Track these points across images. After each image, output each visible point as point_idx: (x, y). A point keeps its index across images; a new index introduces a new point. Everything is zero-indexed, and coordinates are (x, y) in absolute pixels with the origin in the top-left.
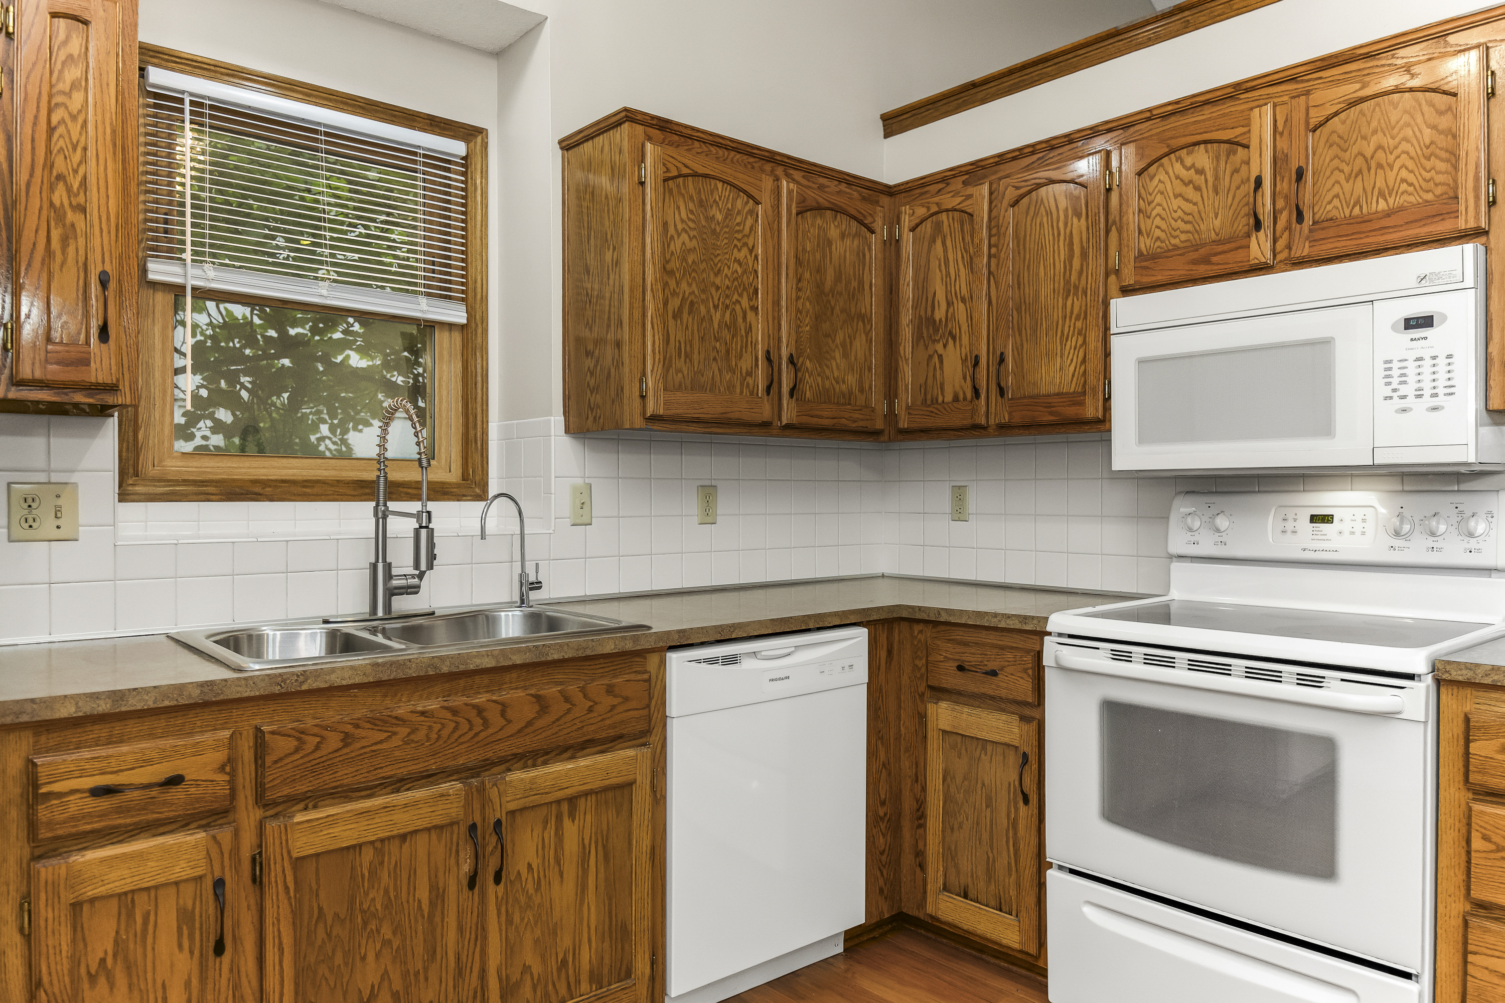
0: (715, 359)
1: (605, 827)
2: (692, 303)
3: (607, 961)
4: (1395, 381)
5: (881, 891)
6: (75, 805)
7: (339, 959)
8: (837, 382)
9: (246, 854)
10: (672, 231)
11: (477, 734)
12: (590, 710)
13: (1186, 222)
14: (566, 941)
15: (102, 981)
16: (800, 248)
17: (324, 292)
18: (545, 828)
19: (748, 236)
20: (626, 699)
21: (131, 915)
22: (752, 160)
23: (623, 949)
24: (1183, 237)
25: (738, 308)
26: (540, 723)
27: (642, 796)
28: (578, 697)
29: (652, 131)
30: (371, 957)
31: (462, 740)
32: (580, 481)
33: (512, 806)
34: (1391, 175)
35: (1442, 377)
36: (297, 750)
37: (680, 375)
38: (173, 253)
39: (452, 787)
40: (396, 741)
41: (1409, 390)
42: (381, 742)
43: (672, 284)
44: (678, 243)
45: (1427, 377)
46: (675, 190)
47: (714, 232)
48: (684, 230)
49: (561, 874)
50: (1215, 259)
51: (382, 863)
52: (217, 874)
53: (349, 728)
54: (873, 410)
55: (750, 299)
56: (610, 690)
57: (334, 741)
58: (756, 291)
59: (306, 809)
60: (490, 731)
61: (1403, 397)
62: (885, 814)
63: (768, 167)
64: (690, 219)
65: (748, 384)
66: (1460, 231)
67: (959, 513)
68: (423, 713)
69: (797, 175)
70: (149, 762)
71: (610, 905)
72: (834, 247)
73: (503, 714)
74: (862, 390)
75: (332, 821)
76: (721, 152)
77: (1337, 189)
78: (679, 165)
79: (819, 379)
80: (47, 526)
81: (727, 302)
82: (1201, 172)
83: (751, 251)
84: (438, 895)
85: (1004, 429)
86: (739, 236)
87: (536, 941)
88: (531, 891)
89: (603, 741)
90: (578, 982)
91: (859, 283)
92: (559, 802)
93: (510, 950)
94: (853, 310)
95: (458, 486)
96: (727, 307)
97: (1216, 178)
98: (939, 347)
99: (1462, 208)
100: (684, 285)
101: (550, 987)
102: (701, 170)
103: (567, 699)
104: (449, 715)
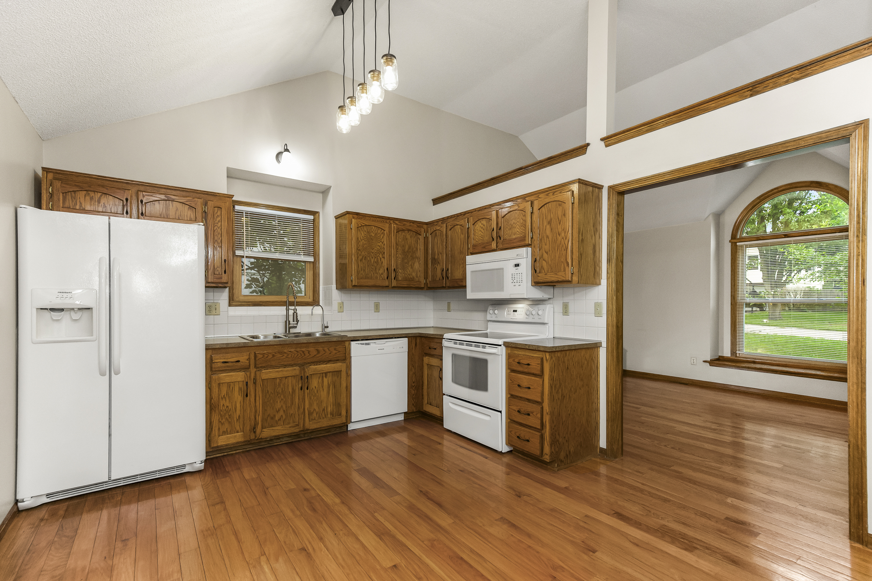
0: (372, 271)
1: (334, 381)
2: (365, 257)
3: (335, 411)
4: (513, 278)
5: (413, 404)
6: (220, 365)
7: (272, 401)
8: (409, 275)
9: (252, 377)
10: (360, 239)
11: (303, 357)
12: (330, 353)
13: (482, 238)
14: (324, 405)
15: (224, 399)
16: (397, 241)
17: (277, 256)
18: (319, 379)
19: (382, 239)
20: (339, 352)
21: (230, 387)
22: (383, 220)
23: (339, 408)
24: (481, 241)
25: (379, 257)
26: (317, 356)
27: (344, 374)
28: (327, 350)
29: (354, 216)
30: (279, 402)
31: (299, 358)
32: (340, 301)
33: (311, 373)
34: (516, 229)
35: (520, 278)
36: (263, 357)
37: (362, 275)
38: (242, 249)
39: (297, 368)
40: (284, 357)
41: (515, 281)
42: (281, 357)
43: (360, 253)
44: (361, 243)
45: (518, 278)
46: (360, 229)
47: (372, 239)
48: (363, 239)
49: (323, 390)
50: (486, 247)
51: (281, 382)
52: (246, 381)
53: (274, 354)
54: (420, 282)
55: (382, 255)
56: (335, 349)
57: (271, 356)
58: (384, 253)
59: (265, 370)
60: (306, 356)
61: (515, 283)
62: (414, 385)
63: (388, 221)
64: (365, 236)
65: (382, 277)
66: (526, 244)
67: (449, 310)
68: (290, 352)
69: (397, 222)
70: (233, 357)
71: (335, 398)
72: (408, 240)
73: (309, 353)
74: (417, 277)
75: (270, 372)
76: (374, 219)
77: (507, 232)
78: (361, 223)
79: (403, 274)
80: (214, 312)
81: (376, 256)
82: (484, 225)
83: (383, 243)
84: (294, 391)
85: (449, 288)
86: (379, 239)
87: (317, 404)
88: (316, 393)
89: (334, 361)
90: (327, 414)
91: (416, 249)
92: (322, 373)
93: (311, 404)
94: (414, 256)
95: (311, 302)
96: (376, 257)
97: (487, 227)
98: (436, 266)
99: (526, 239)
100: (363, 253)
101: (320, 415)
102: (368, 224)
103: (324, 351)
104: (296, 352)
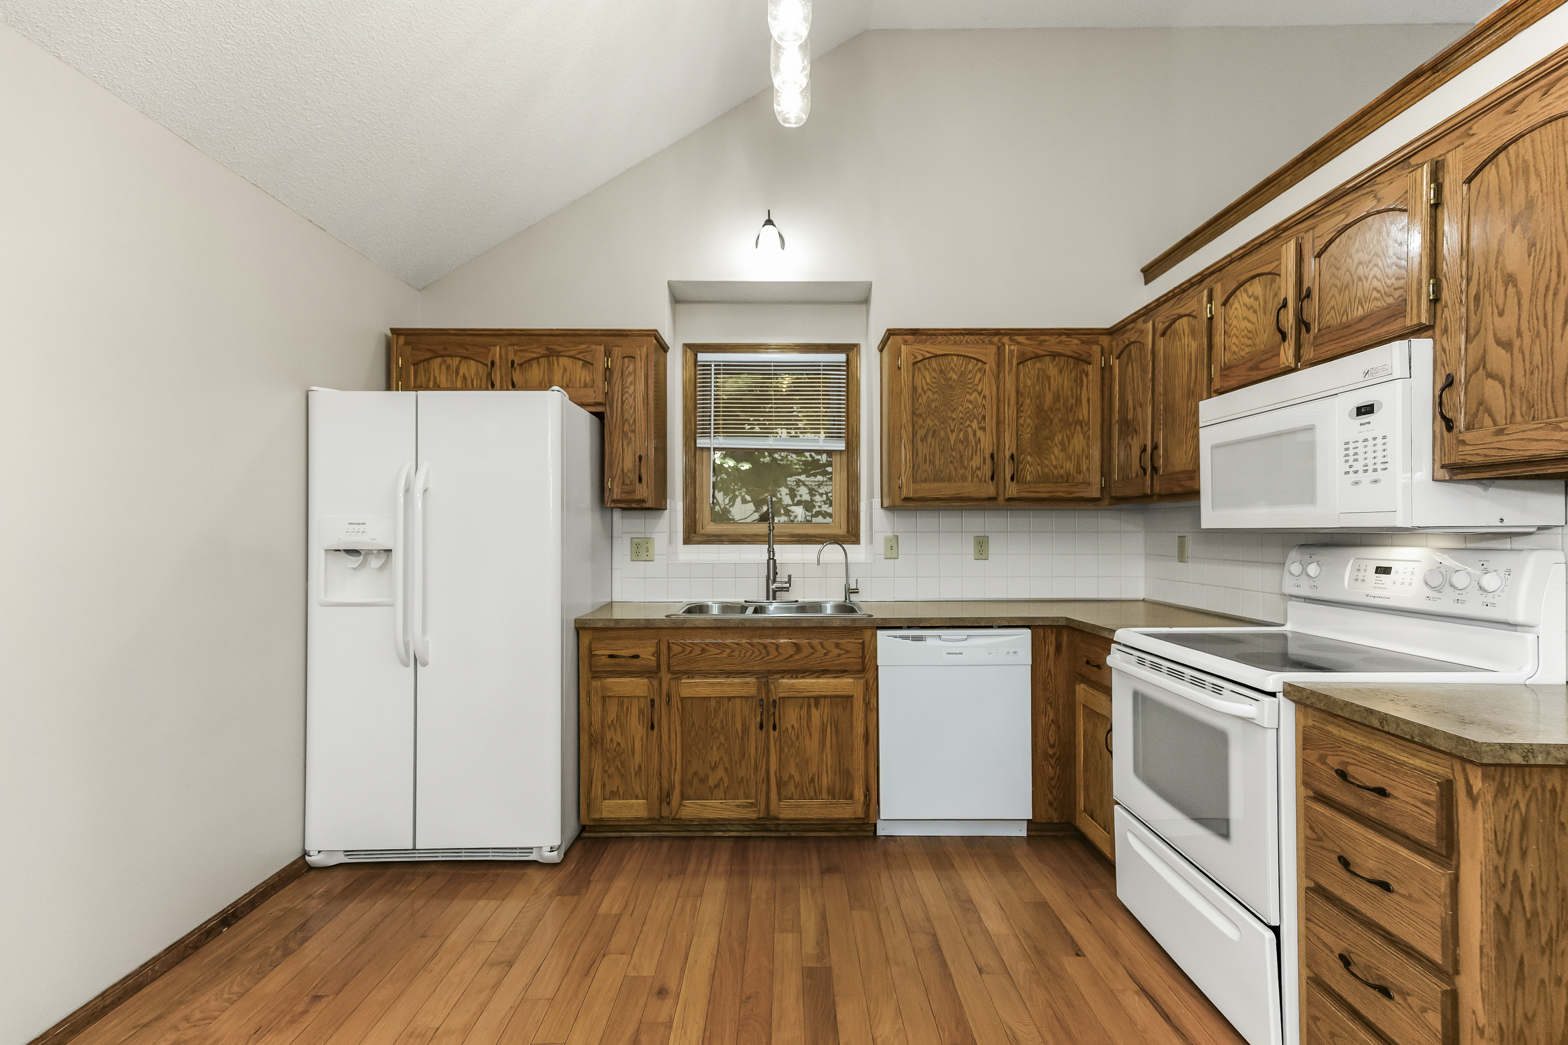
0: (951, 462)
1: (836, 717)
2: (934, 431)
3: (838, 786)
4: (1351, 458)
5: (1051, 803)
6: (606, 660)
7: (701, 746)
8: (1055, 468)
9: (664, 692)
10: (920, 391)
11: (764, 657)
12: (826, 654)
13: (1249, 338)
14: (813, 769)
15: (612, 729)
16: (1021, 385)
17: (771, 443)
18: (801, 709)
19: (977, 385)
20: (847, 652)
21: (622, 706)
22: (982, 337)
23: (847, 782)
24: (1247, 350)
25: (969, 430)
26: (796, 657)
27: (858, 705)
28: (819, 647)
29: (906, 337)
30: (715, 748)
31: (756, 659)
32: (891, 534)
33: (782, 695)
34: (1367, 285)
35: (1380, 454)
36: (682, 652)
37: (926, 474)
38: (706, 434)
39: (752, 680)
40: (725, 655)
41: (1358, 466)
42: (718, 654)
43: (920, 421)
44: (925, 398)
45: (1370, 455)
46: (922, 368)
47: (951, 387)
48: (929, 389)
49: (811, 735)
50: (1262, 366)
51: (720, 708)
52: (652, 697)
53: (704, 646)
54: (1089, 484)
55: (979, 423)
56: (837, 646)
57: (697, 650)
58: (984, 417)
59: (688, 678)
60: (771, 657)
61: (1356, 472)
62: (1055, 754)
63: (996, 339)
64: (932, 382)
65: (977, 475)
66: (1407, 328)
67: (1182, 557)
68: (737, 644)
69: (1021, 339)
70: (627, 648)
71: (839, 758)
72: (1052, 380)
73: (777, 650)
74: (1079, 471)
75: (697, 685)
76: (958, 338)
77: (1333, 302)
78: (924, 353)
79: (1039, 468)
80: (643, 555)
81: (961, 427)
82: (1256, 299)
83: (980, 394)
84: (746, 729)
85: (1163, 497)
86: (971, 386)
87: (797, 765)
88: (794, 739)
89: (836, 672)
90: (821, 792)
91: (1076, 400)
92: (809, 698)
93: (781, 764)
94: (1071, 419)
95: (843, 536)
96: (961, 430)
97: (1265, 303)
98: (1130, 438)
99: (1409, 308)
100: (929, 421)
101: (805, 790)
102: (940, 353)
103: (812, 647)
104: (750, 647)
